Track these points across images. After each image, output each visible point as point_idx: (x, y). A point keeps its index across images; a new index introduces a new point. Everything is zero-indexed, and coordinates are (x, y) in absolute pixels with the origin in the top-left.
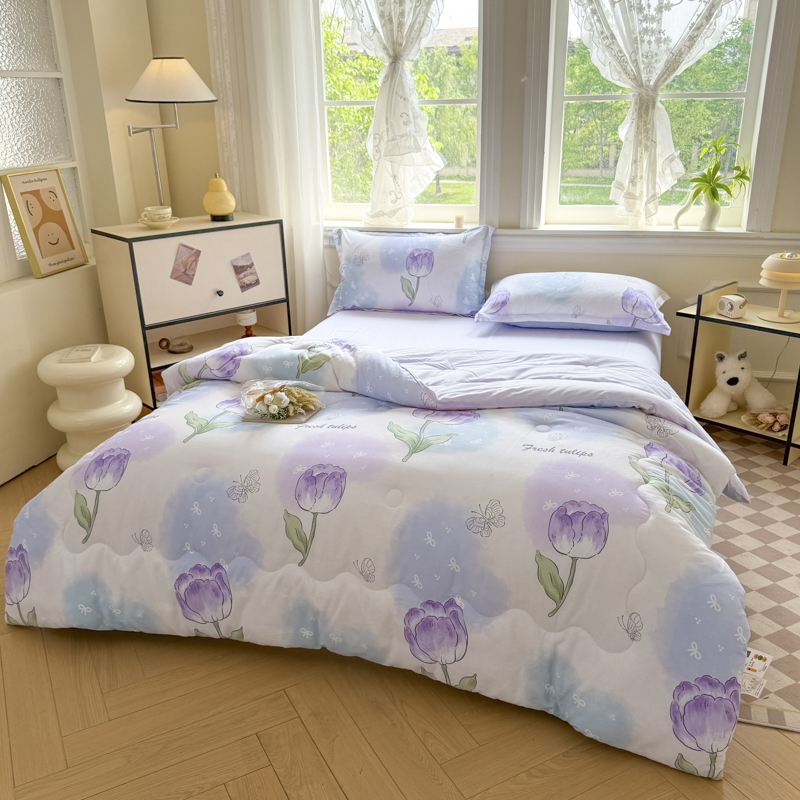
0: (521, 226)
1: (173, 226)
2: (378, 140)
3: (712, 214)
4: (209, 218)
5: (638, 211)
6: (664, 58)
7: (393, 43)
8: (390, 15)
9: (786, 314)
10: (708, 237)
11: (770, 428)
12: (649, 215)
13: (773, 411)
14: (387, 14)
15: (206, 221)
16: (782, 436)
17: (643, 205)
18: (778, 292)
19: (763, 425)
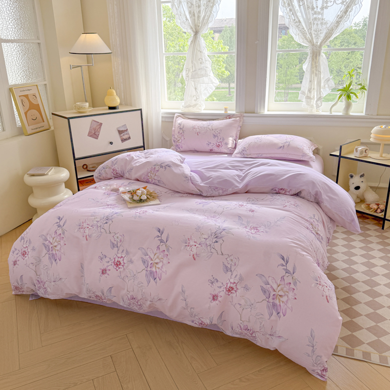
0: (255, 112)
1: (90, 111)
2: (188, 72)
3: (348, 106)
4: (107, 108)
5: (313, 105)
6: (325, 32)
7: (195, 25)
8: (194, 12)
9: (384, 155)
10: (346, 117)
11: (376, 211)
12: (318, 107)
13: (377, 203)
14: (192, 12)
15: (106, 109)
16: (381, 215)
17: (315, 102)
18: (380, 144)
19: (372, 210)
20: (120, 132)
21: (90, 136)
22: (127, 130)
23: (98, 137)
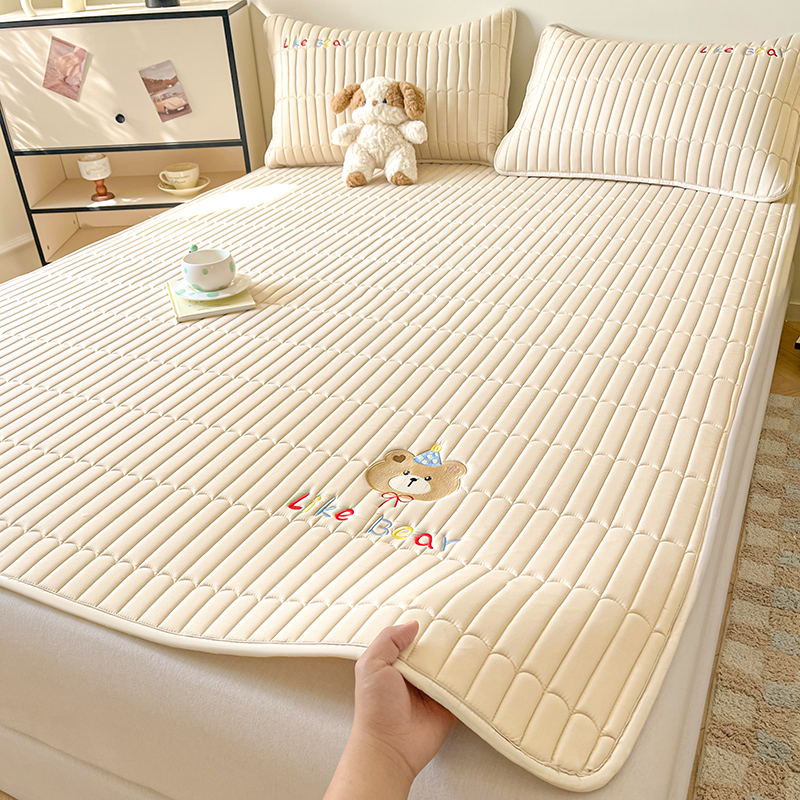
20: (153, 86)
21: (51, 88)
22: (175, 80)
23: (77, 93)
